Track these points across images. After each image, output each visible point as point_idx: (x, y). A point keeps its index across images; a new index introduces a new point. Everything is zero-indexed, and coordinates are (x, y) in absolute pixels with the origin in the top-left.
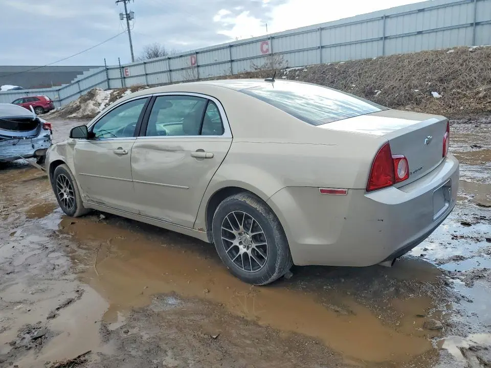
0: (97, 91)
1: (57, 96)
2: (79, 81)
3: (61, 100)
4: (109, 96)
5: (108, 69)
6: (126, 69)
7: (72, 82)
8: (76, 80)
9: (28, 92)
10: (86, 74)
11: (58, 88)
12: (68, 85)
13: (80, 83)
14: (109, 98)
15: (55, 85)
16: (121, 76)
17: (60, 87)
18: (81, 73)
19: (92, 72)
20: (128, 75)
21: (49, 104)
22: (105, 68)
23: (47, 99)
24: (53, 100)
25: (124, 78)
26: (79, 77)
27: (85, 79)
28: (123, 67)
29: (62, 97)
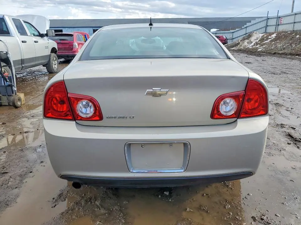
0: (254, 34)
1: (232, 36)
2: (247, 27)
3: (234, 39)
4: (261, 37)
5: (268, 19)
6: (281, 19)
7: (243, 27)
8: (245, 26)
9: (216, 33)
10: (253, 22)
11: (233, 31)
12: (239, 29)
13: (247, 28)
14: (259, 39)
15: (232, 29)
16: (276, 24)
17: (235, 31)
18: (250, 22)
19: (257, 20)
20: (282, 23)
21: (224, 40)
22: (266, 18)
23: (225, 38)
24: (228, 38)
25: (278, 25)
26: (248, 24)
27: (251, 25)
28: (280, 17)
29: (234, 37)
